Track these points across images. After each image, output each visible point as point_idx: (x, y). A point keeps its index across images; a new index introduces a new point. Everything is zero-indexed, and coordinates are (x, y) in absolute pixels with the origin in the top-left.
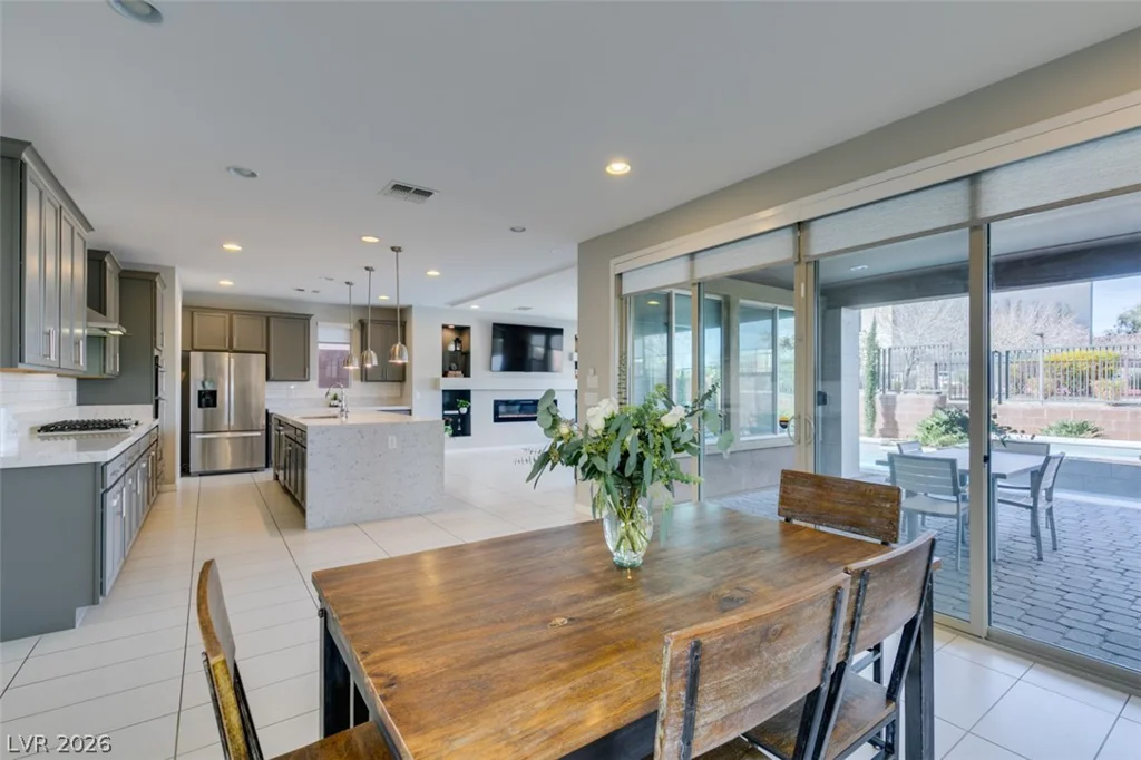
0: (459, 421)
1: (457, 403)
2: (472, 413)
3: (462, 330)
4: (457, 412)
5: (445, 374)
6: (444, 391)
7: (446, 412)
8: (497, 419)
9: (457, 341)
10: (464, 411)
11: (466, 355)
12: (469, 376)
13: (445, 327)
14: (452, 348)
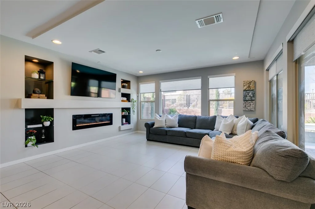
0: (43, 131)
1: (41, 119)
2: (54, 125)
3: (45, 65)
4: (41, 126)
5: (28, 95)
6: (26, 110)
7: (29, 127)
8: (75, 128)
9: (40, 72)
10: (47, 124)
11: (50, 83)
12: (52, 98)
13: (28, 59)
14: (36, 76)
